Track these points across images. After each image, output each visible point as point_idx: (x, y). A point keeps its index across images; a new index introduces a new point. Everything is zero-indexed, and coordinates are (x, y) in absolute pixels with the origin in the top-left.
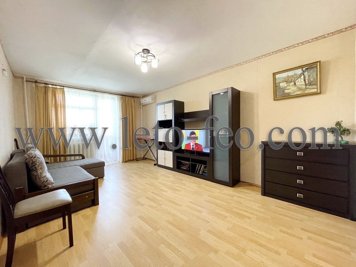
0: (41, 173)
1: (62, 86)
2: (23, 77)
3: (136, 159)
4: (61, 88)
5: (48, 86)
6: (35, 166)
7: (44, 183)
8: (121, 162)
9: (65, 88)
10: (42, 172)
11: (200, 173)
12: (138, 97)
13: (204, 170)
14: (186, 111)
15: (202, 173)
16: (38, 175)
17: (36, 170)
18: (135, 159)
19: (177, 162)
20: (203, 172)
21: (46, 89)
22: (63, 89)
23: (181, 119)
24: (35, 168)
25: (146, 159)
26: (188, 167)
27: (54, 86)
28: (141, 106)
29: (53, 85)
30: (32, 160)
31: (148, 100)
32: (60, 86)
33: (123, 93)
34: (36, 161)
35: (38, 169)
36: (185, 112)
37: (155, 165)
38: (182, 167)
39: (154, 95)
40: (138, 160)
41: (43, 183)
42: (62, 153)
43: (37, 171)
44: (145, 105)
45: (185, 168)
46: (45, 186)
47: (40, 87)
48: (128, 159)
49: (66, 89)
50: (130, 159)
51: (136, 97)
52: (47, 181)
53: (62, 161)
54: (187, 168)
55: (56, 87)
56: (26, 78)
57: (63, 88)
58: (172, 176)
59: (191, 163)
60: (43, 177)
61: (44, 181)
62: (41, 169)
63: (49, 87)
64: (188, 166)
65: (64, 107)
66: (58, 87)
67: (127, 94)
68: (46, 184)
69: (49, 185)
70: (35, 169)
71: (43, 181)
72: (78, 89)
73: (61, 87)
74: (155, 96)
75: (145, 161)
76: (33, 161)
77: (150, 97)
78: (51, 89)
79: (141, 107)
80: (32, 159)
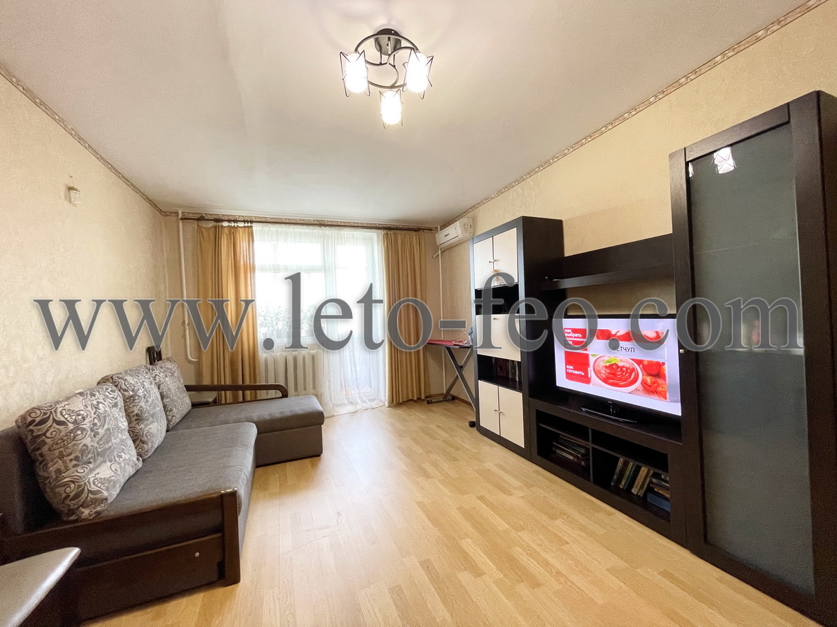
0: (59, 471)
1: (247, 222)
2: (178, 213)
3: (426, 397)
4: (248, 227)
5: (221, 224)
6: (39, 449)
7: (67, 502)
8: (387, 405)
9: (254, 225)
10: (63, 468)
11: (634, 491)
12: (431, 230)
13: (651, 482)
14: (569, 251)
15: (645, 494)
16: (48, 478)
17: (43, 461)
18: (423, 397)
19: (540, 430)
20: (650, 489)
21: (217, 231)
22: (251, 227)
23: (551, 279)
24: (41, 455)
25: (454, 398)
26: (582, 455)
27: (233, 224)
28: (440, 252)
29: (229, 221)
30: (32, 431)
31: (454, 232)
32: (244, 221)
33: (389, 224)
34: (44, 434)
35: (48, 458)
36: (566, 255)
37: (472, 424)
38: (558, 451)
39: (469, 215)
40: (432, 403)
41: (63, 502)
42: (247, 382)
43: (46, 464)
44: (450, 249)
45: (571, 458)
46: (72, 512)
47: (206, 228)
48: (405, 396)
49: (258, 228)
50: (411, 398)
51: (423, 230)
52: (77, 496)
53: (249, 399)
54: (577, 457)
55: (236, 225)
56: (182, 213)
57: (249, 224)
58: (517, 483)
59: (590, 445)
60: (66, 485)
61: (69, 496)
62: (61, 456)
63: (222, 226)
64: (583, 451)
65: (253, 269)
66: (241, 225)
67: (400, 225)
68: (72, 507)
69: (83, 507)
70: (40, 459)
71: (64, 495)
72: (283, 225)
73: (246, 225)
74: (474, 220)
75: (450, 406)
76: (34, 434)
77: (458, 222)
78: (226, 230)
79: (438, 255)
80: (31, 427)
